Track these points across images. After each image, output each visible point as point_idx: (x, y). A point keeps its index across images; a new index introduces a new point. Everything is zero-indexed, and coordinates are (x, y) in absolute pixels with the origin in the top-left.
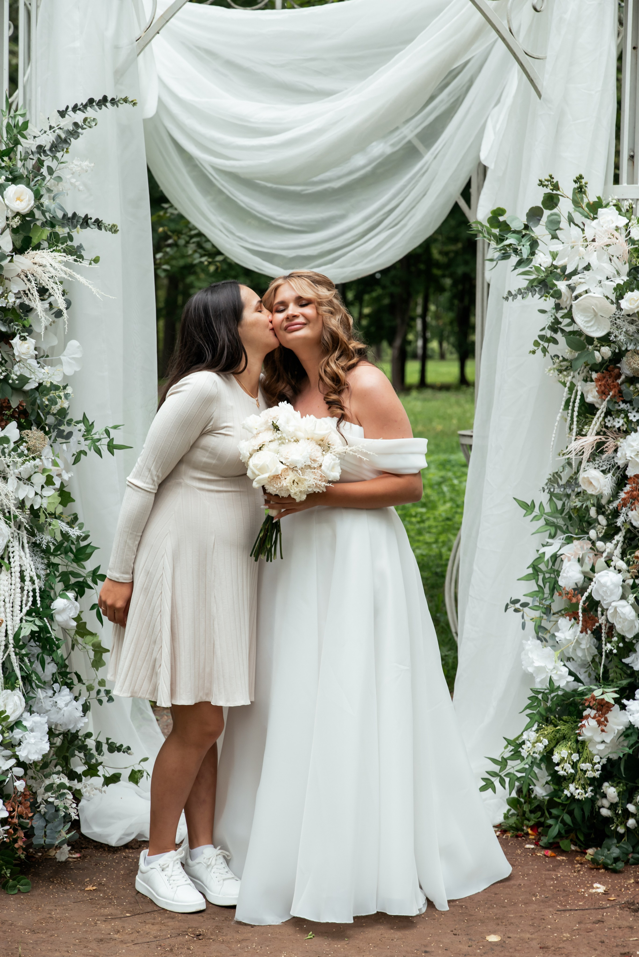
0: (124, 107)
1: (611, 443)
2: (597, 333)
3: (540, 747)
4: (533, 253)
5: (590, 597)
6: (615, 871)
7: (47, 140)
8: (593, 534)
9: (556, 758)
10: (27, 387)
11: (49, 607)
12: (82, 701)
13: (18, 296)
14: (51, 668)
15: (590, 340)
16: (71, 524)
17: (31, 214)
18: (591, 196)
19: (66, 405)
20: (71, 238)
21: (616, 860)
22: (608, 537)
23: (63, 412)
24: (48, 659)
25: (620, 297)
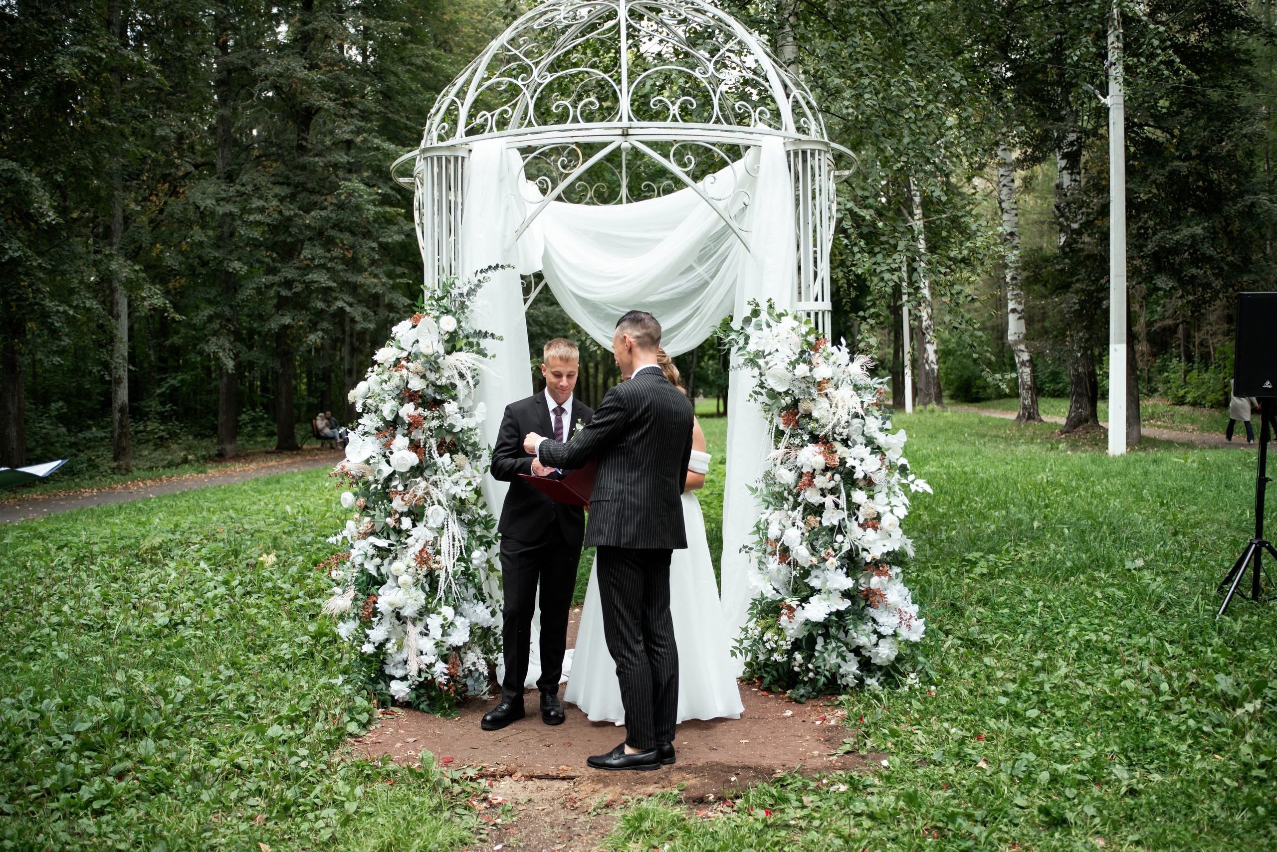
0: (507, 269)
1: (793, 453)
2: (782, 389)
3: (757, 632)
4: (746, 343)
5: (783, 544)
6: (800, 703)
7: (465, 290)
8: (786, 506)
9: (765, 639)
10: (455, 430)
11: (469, 556)
12: (490, 609)
13: (448, 378)
14: (472, 591)
15: (780, 393)
16: (481, 508)
17: (455, 332)
18: (778, 309)
19: (477, 440)
20: (478, 344)
21: (802, 696)
22: (794, 508)
23: (475, 444)
24: (470, 585)
25: (794, 368)
